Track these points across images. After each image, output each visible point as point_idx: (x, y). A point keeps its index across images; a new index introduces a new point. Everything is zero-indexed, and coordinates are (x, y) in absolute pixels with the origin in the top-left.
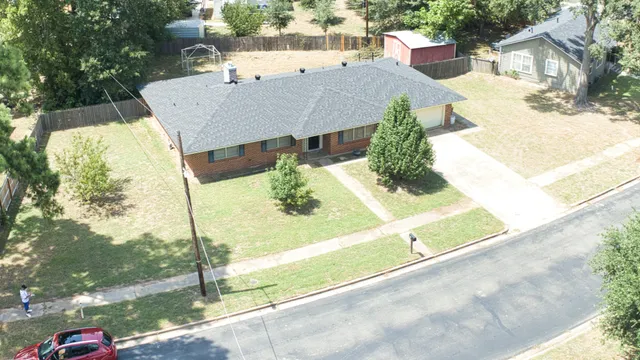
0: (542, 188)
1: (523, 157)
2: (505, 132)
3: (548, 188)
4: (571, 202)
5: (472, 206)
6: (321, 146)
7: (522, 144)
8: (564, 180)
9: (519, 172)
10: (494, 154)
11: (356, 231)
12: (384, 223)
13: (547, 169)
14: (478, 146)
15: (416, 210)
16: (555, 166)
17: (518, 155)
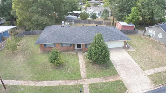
0: (148, 76)
1: (145, 62)
2: (142, 52)
3: (150, 76)
4: (157, 84)
5: (119, 78)
6: (81, 48)
7: (146, 57)
8: (156, 74)
9: (141, 67)
10: (135, 59)
11: (69, 80)
12: (81, 79)
13: (151, 68)
14: (131, 56)
15: (96, 76)
16: (155, 67)
17: (143, 61)
